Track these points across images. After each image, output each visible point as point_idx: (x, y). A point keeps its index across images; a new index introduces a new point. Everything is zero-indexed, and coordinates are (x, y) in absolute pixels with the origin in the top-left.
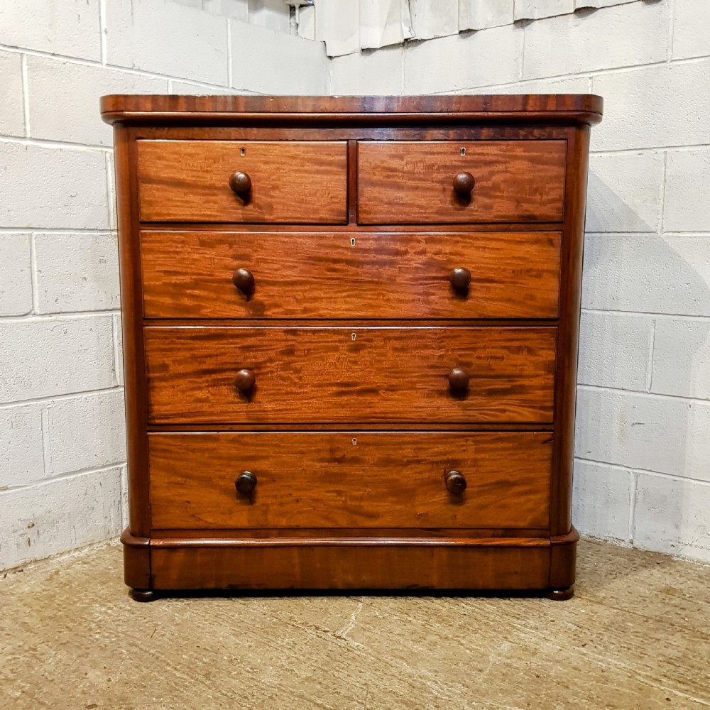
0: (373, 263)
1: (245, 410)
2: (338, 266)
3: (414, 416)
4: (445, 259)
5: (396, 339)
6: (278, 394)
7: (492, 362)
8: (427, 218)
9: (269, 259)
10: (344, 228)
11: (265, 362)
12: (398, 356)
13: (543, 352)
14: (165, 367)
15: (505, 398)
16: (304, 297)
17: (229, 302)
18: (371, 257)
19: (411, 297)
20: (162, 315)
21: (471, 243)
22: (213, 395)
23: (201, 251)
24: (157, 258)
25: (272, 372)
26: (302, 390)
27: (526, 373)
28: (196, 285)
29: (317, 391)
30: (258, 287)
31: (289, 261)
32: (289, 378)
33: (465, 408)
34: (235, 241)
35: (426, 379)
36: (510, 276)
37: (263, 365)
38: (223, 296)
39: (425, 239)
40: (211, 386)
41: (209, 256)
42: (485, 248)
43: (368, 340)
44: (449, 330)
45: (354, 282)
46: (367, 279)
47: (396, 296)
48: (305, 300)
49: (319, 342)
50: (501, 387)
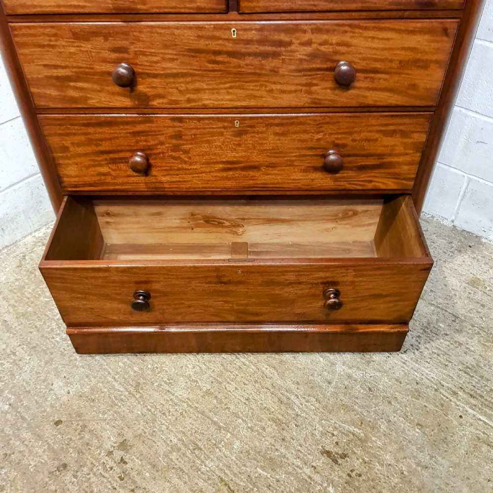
0: (256, 55)
1: (143, 181)
2: (219, 58)
3: (291, 185)
4: (331, 50)
5: (278, 125)
6: (171, 170)
7: (366, 144)
8: (314, 5)
9: (147, 52)
10: (224, 16)
11: (156, 145)
12: (279, 140)
13: (416, 135)
14: (65, 149)
15: (373, 171)
16: (187, 88)
17: (113, 94)
18: (254, 48)
19: (293, 88)
20: (52, 105)
21: (360, 33)
22: (113, 170)
23: (76, 44)
24: (33, 51)
25: (163, 153)
26: (192, 167)
27: (396, 152)
28: (78, 78)
29: (205, 167)
30: (139, 80)
31: (168, 54)
32: (179, 158)
33: (336, 180)
34: (109, 33)
35: (304, 158)
36: (396, 67)
37: (155, 147)
38: (106, 88)
39: (312, 30)
40: (110, 163)
41: (85, 49)
42: (373, 38)
43: (250, 126)
44: (329, 117)
45: (236, 74)
46: (250, 71)
47: (279, 87)
48: (188, 91)
49: (205, 128)
50: (372, 163)
